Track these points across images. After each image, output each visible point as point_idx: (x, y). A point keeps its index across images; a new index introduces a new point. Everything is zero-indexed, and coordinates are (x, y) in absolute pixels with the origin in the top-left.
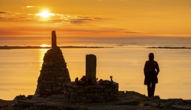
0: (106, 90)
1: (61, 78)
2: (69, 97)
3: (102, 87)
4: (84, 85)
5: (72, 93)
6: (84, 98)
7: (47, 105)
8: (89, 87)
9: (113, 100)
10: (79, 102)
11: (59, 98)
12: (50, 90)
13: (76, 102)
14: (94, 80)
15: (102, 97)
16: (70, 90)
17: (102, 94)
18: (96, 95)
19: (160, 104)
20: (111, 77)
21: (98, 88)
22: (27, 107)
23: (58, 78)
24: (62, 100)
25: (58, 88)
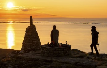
0: (65, 49)
1: (36, 42)
2: (44, 53)
3: (63, 48)
4: (52, 47)
5: (46, 51)
6: (53, 54)
7: (33, 58)
8: (55, 48)
9: (69, 55)
10: (50, 56)
11: (37, 54)
12: (29, 48)
13: (48, 56)
14: (58, 44)
15: (63, 53)
16: (44, 49)
17: (63, 51)
18: (60, 52)
19: (96, 57)
20: (66, 42)
21: (61, 49)
22: (21, 59)
23: (34, 42)
24: (39, 54)
25: (34, 47)
